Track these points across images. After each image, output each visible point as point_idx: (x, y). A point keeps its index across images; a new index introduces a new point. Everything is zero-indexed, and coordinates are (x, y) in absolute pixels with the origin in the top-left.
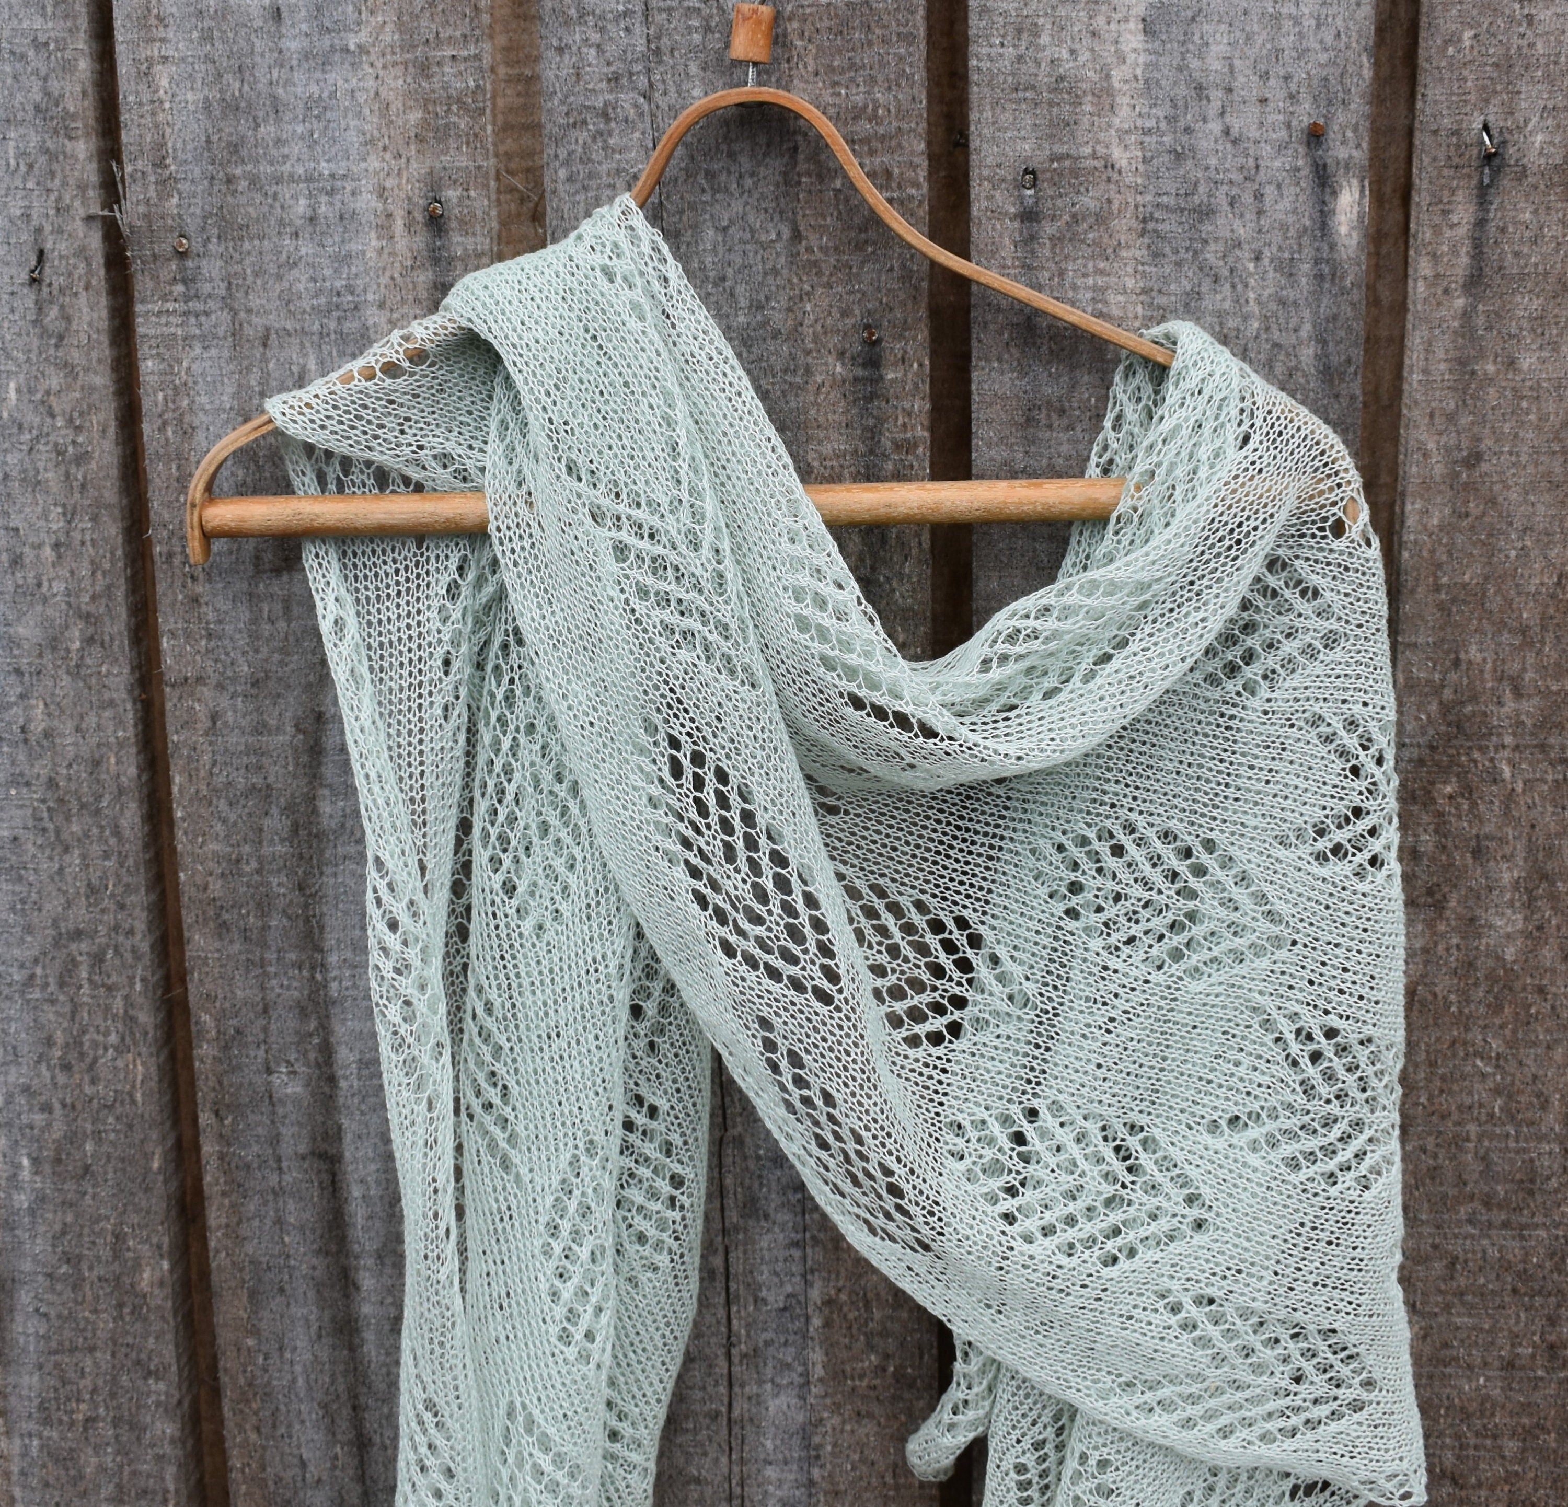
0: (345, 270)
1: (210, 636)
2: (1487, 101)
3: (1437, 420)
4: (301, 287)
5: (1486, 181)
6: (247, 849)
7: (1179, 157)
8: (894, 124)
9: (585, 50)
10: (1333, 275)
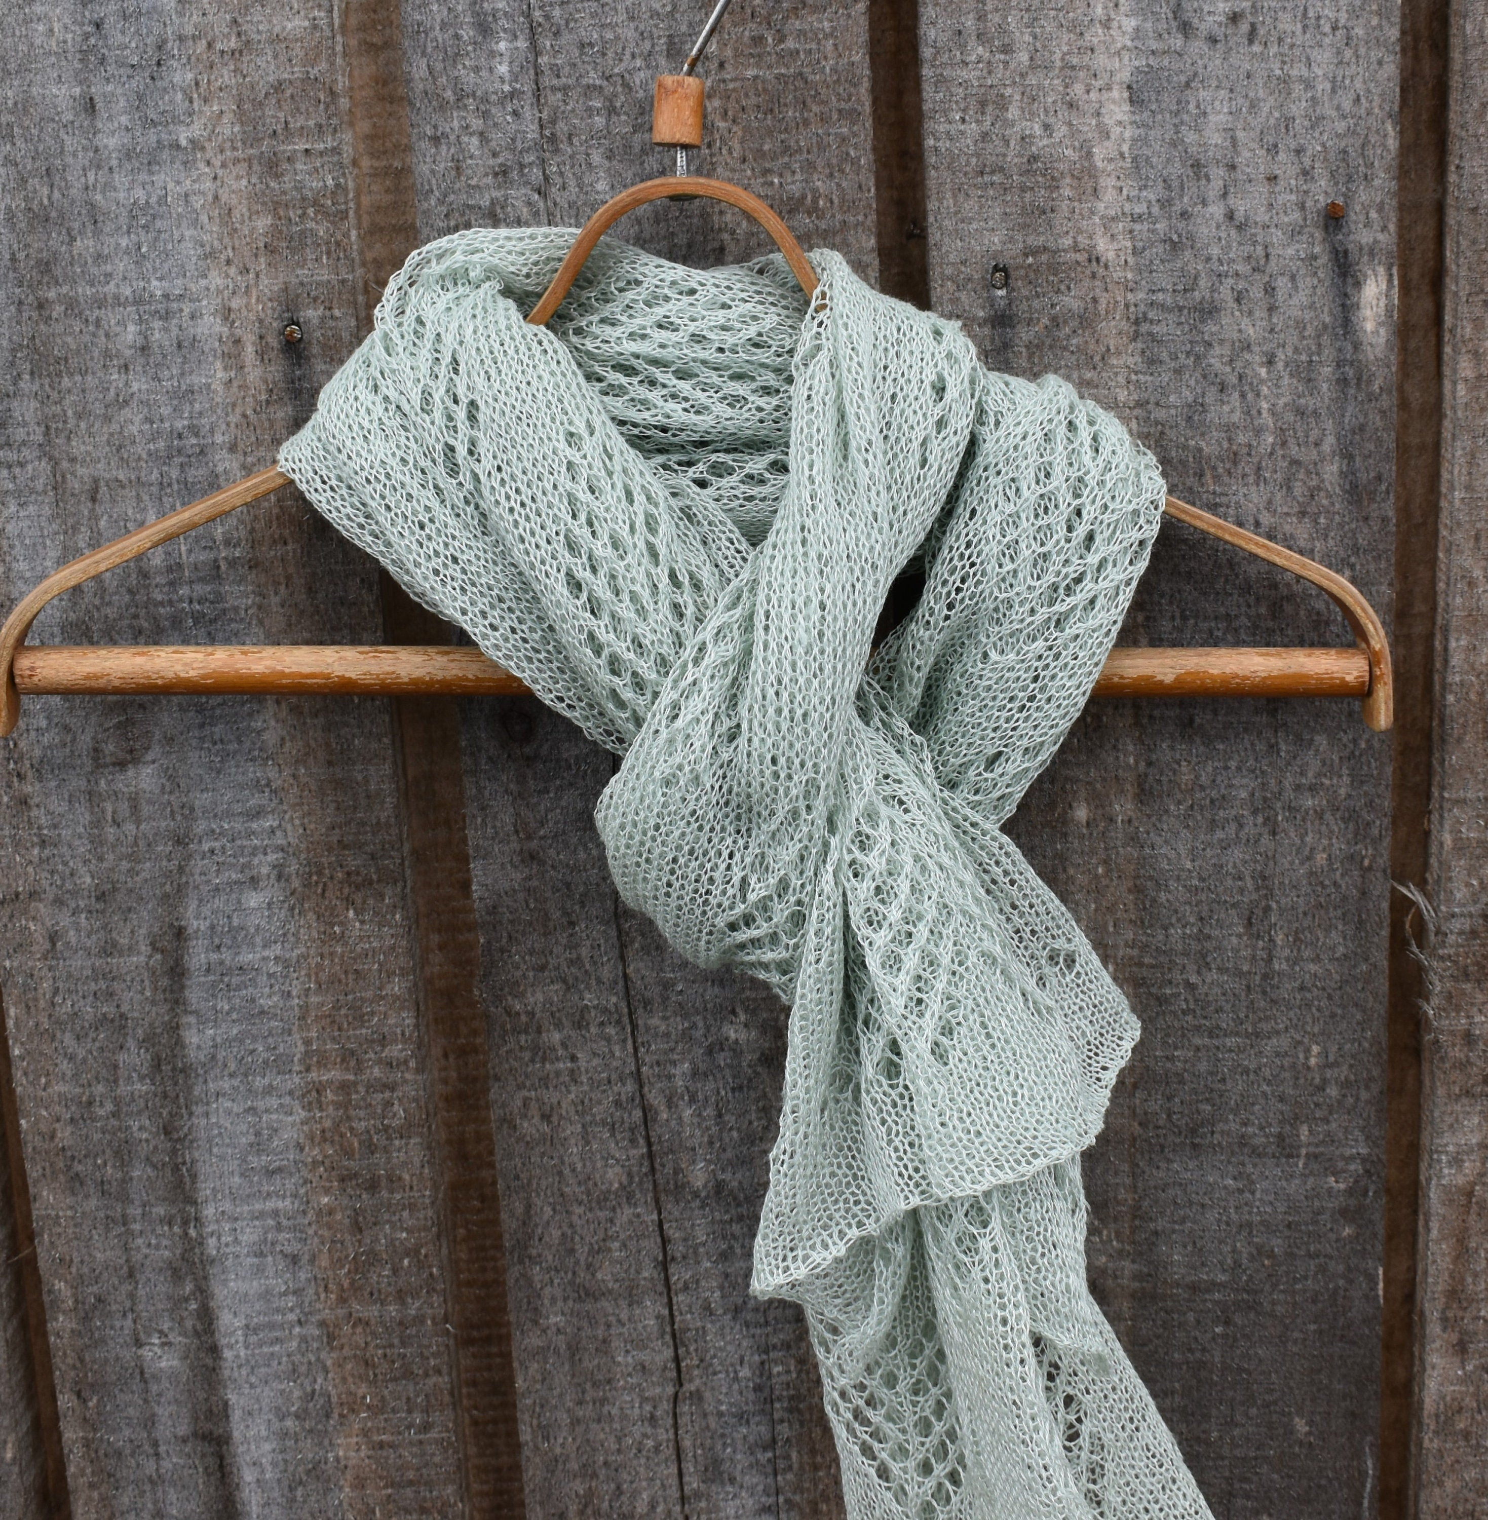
0: (187, 407)
1: (43, 844)
4: (134, 429)
6: (100, 1089)
7: (1175, 247)
8: (838, 217)
9: (465, 139)
10: (1359, 380)
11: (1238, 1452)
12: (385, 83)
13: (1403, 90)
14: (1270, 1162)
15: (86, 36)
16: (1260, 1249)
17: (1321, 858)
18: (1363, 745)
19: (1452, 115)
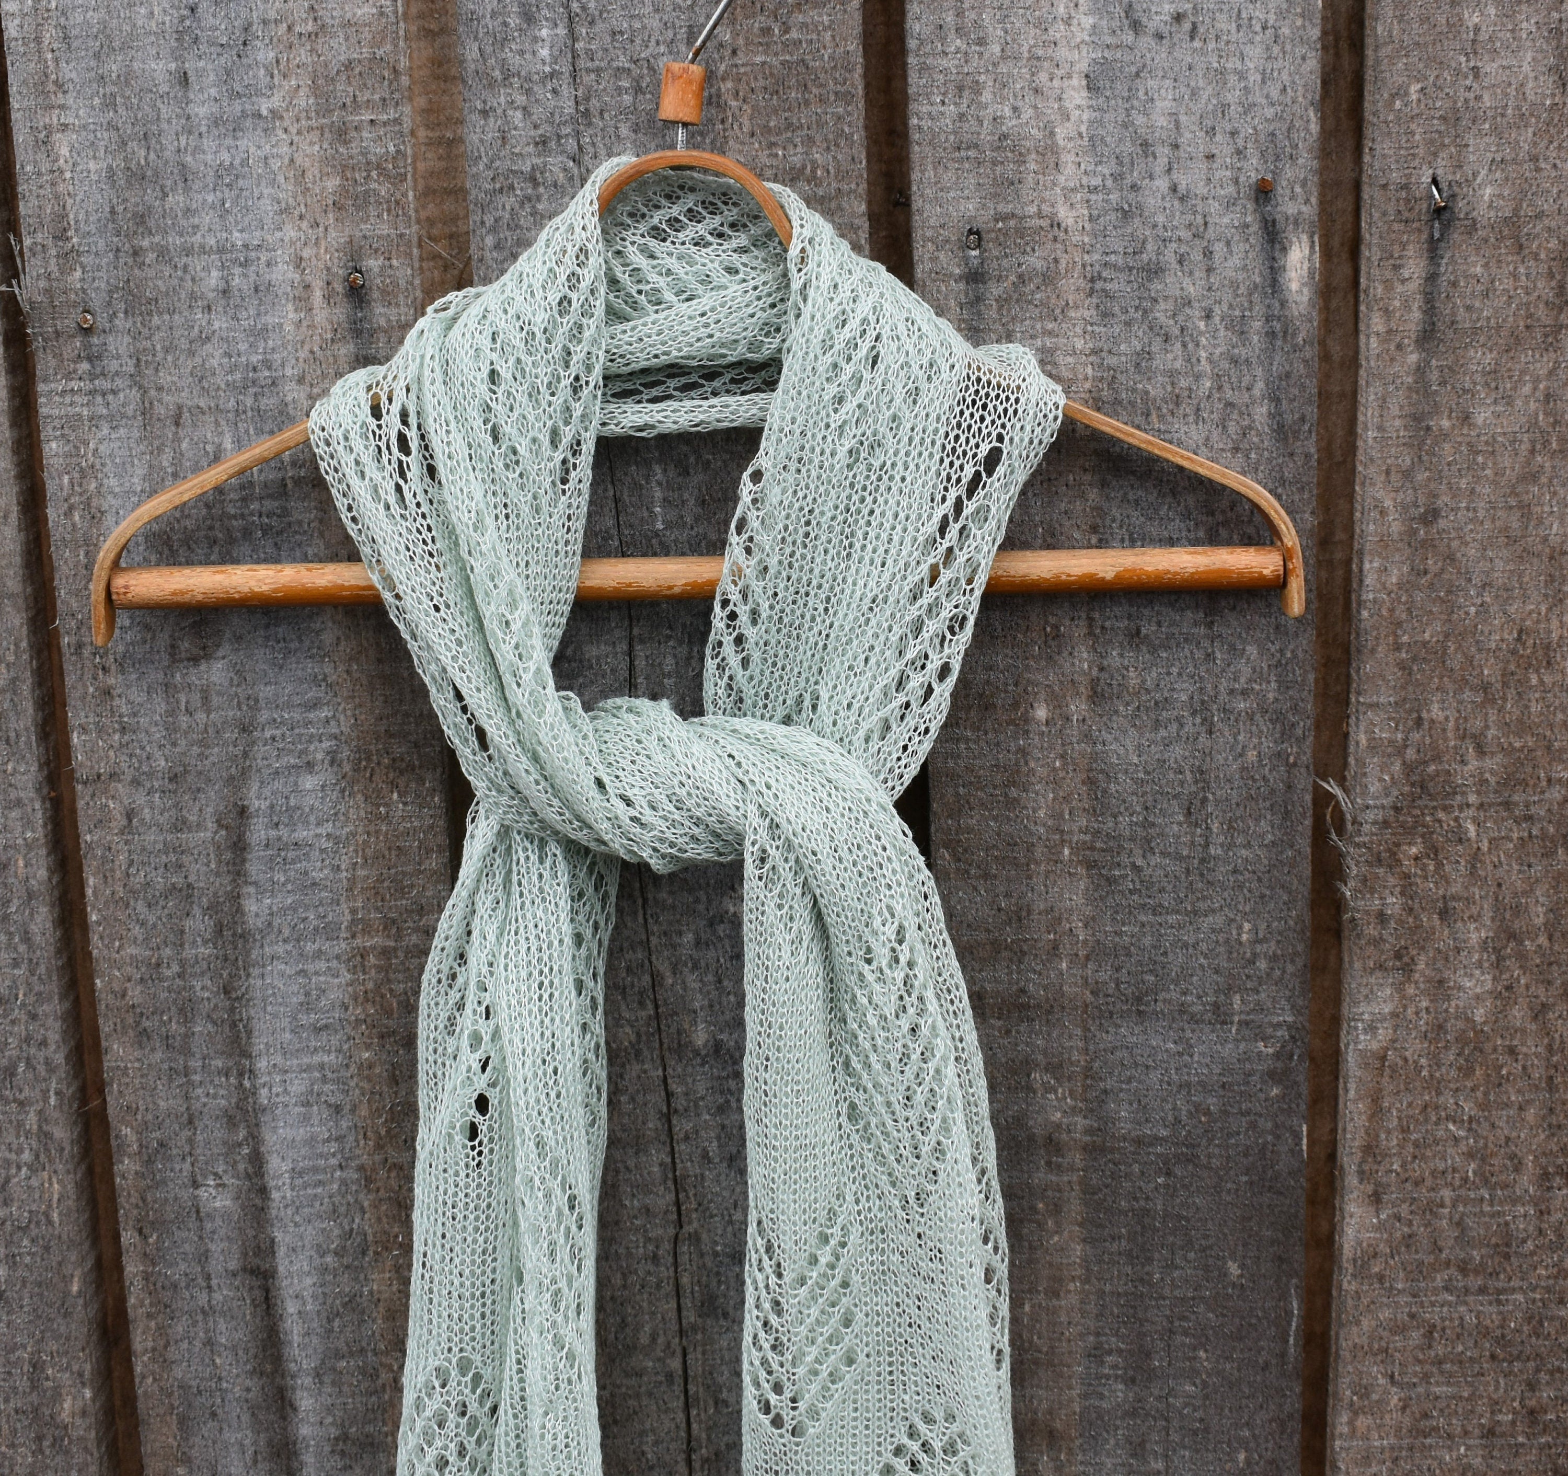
0: (262, 344)
1: (123, 730)
2: (1435, 154)
3: (1394, 477)
4: (215, 362)
5: (1437, 235)
6: (168, 952)
7: (1126, 214)
8: (834, 185)
9: (510, 113)
10: (1285, 333)
11: (1177, 1293)
12: (440, 65)
13: (1325, 83)
14: (1207, 1029)
15: (182, 19)
16: (1197, 1106)
17: (1252, 755)
18: (1289, 655)
19: (1366, 104)
